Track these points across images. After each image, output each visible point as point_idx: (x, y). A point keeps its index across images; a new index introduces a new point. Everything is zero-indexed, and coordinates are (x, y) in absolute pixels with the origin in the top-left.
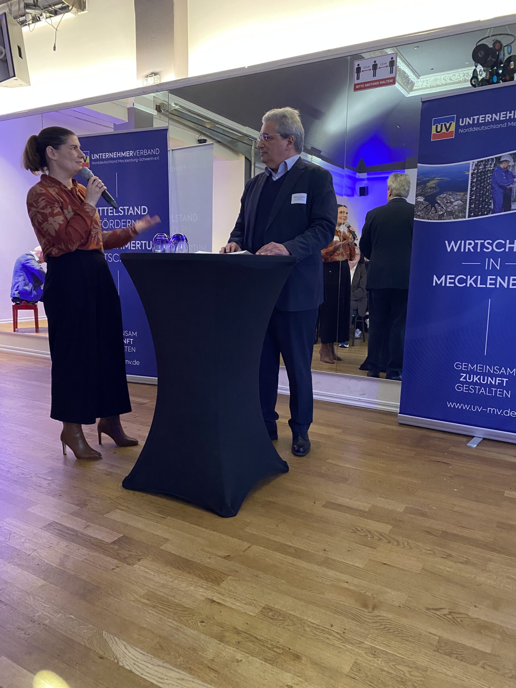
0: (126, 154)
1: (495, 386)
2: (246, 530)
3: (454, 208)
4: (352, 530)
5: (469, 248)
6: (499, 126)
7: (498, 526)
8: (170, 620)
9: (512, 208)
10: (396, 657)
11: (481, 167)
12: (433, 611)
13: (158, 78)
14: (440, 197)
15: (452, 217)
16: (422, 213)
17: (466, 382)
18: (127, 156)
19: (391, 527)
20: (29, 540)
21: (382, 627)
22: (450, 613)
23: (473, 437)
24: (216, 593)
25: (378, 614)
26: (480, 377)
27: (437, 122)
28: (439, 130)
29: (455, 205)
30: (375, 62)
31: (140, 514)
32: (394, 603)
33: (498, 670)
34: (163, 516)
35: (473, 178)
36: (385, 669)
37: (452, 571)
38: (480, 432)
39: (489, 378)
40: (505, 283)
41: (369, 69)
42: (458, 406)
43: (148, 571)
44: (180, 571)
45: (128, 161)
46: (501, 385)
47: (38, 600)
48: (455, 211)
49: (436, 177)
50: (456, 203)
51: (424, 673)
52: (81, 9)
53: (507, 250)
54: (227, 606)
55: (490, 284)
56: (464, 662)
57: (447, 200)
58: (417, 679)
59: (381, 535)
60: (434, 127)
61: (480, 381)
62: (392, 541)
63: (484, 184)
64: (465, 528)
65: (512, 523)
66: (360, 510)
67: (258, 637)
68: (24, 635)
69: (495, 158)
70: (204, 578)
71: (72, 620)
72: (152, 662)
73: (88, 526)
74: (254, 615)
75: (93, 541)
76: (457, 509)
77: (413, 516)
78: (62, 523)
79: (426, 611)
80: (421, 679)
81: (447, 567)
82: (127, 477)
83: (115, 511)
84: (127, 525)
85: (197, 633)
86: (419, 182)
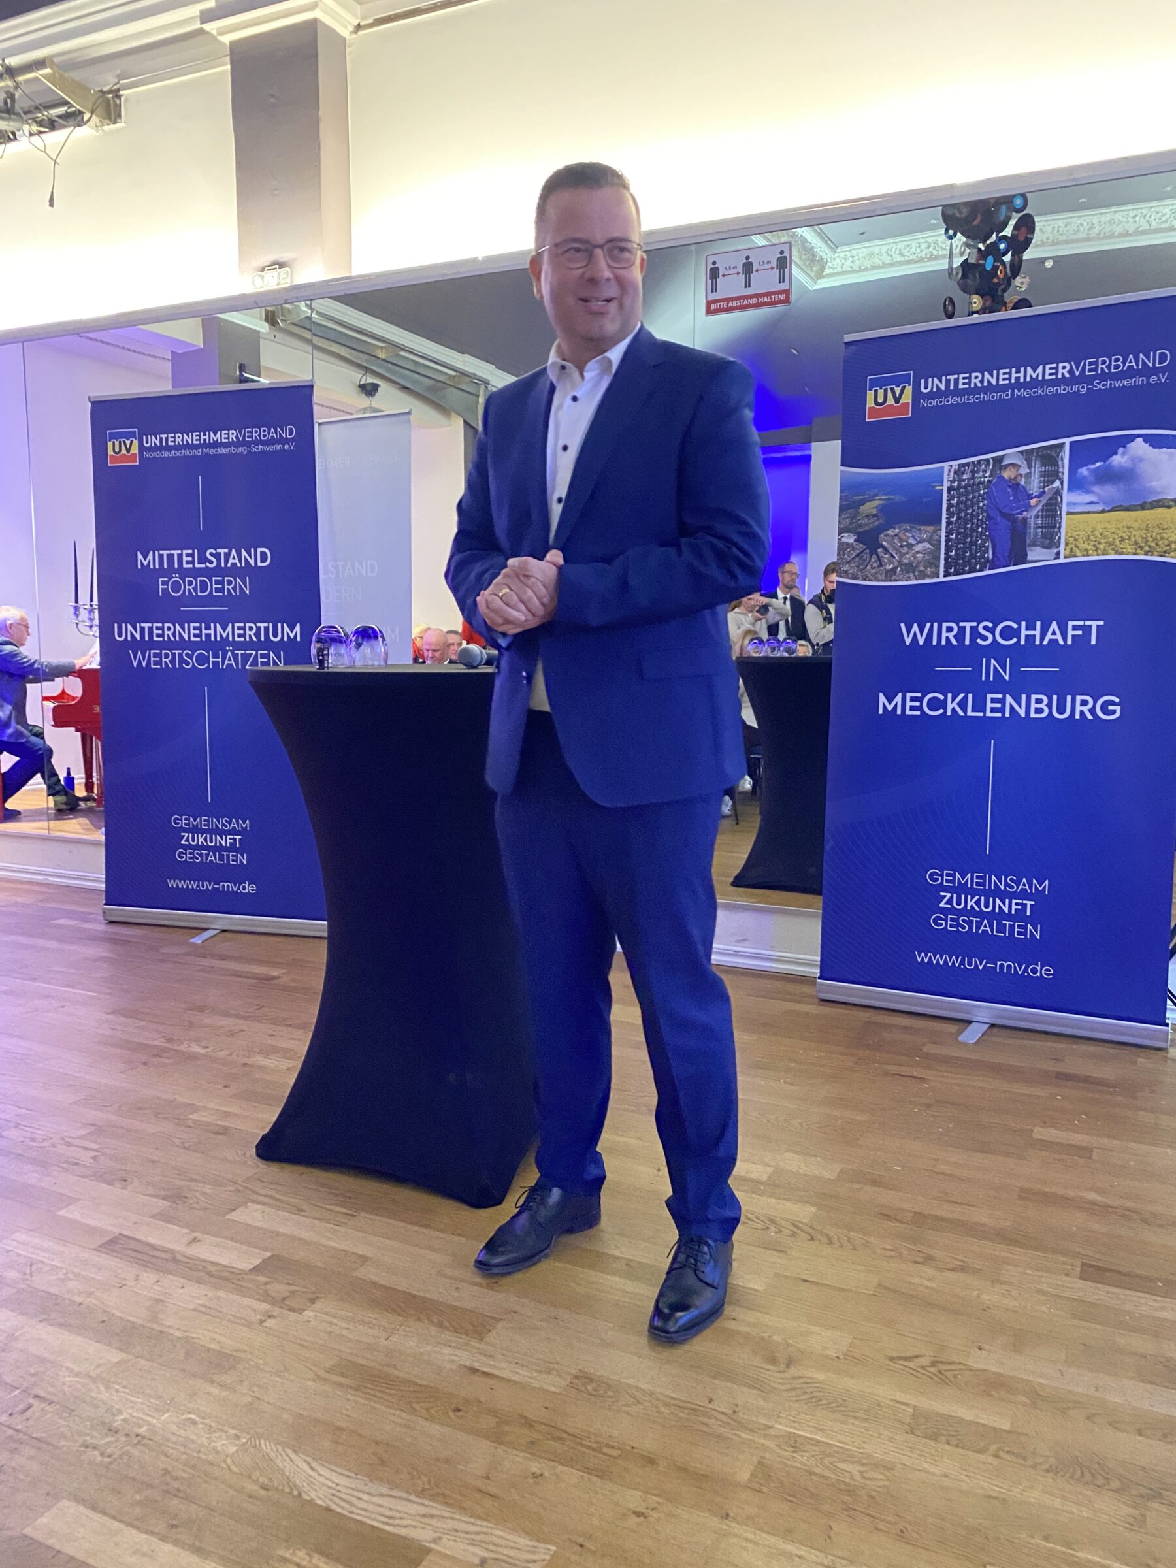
0: (222, 436)
1: (1009, 917)
3: (915, 558)
5: (947, 638)
6: (997, 396)
7: (1020, 1197)
8: (394, 1411)
9: (1029, 558)
10: (836, 1449)
11: (965, 477)
12: (902, 1362)
13: (287, 273)
14: (886, 535)
15: (911, 575)
16: (852, 568)
17: (952, 911)
18: (223, 440)
19: (813, 1209)
20: (73, 1272)
21: (807, 1396)
22: (933, 1364)
23: (970, 1022)
24: (478, 1355)
25: (798, 1374)
26: (979, 900)
27: (876, 384)
28: (880, 400)
29: (918, 552)
30: (748, 258)
31: (301, 1210)
32: (828, 1352)
33: (1025, 1459)
34: (350, 1212)
35: (950, 500)
36: (817, 1470)
37: (934, 1286)
38: (984, 1012)
39: (998, 901)
40: (1020, 707)
41: (735, 271)
42: (939, 959)
43: (335, 1321)
44: (401, 1318)
45: (225, 451)
46: (1020, 915)
47: (117, 1391)
48: (918, 563)
49: (876, 495)
50: (919, 548)
51: (889, 1474)
52: (110, 119)
53: (1023, 642)
54: (503, 1378)
55: (993, 710)
56: (963, 1448)
57: (901, 540)
58: (875, 1483)
59: (797, 1227)
60: (870, 395)
61: (979, 906)
62: (818, 1236)
63: (973, 511)
64: (957, 1203)
65: (1047, 1190)
66: (751, 1180)
67: (571, 1431)
68: (99, 1458)
69: (993, 458)
70: (452, 1329)
71: (194, 1422)
72: (366, 1489)
73: (195, 1240)
74: (558, 1391)
75: (211, 1268)
76: (942, 1167)
77: (856, 1186)
78: (138, 1237)
79: (891, 1363)
80: (881, 1483)
81: (925, 1279)
82: (264, 1138)
83: (247, 1207)
84: (278, 1234)
85: (449, 1430)
86: (844, 503)
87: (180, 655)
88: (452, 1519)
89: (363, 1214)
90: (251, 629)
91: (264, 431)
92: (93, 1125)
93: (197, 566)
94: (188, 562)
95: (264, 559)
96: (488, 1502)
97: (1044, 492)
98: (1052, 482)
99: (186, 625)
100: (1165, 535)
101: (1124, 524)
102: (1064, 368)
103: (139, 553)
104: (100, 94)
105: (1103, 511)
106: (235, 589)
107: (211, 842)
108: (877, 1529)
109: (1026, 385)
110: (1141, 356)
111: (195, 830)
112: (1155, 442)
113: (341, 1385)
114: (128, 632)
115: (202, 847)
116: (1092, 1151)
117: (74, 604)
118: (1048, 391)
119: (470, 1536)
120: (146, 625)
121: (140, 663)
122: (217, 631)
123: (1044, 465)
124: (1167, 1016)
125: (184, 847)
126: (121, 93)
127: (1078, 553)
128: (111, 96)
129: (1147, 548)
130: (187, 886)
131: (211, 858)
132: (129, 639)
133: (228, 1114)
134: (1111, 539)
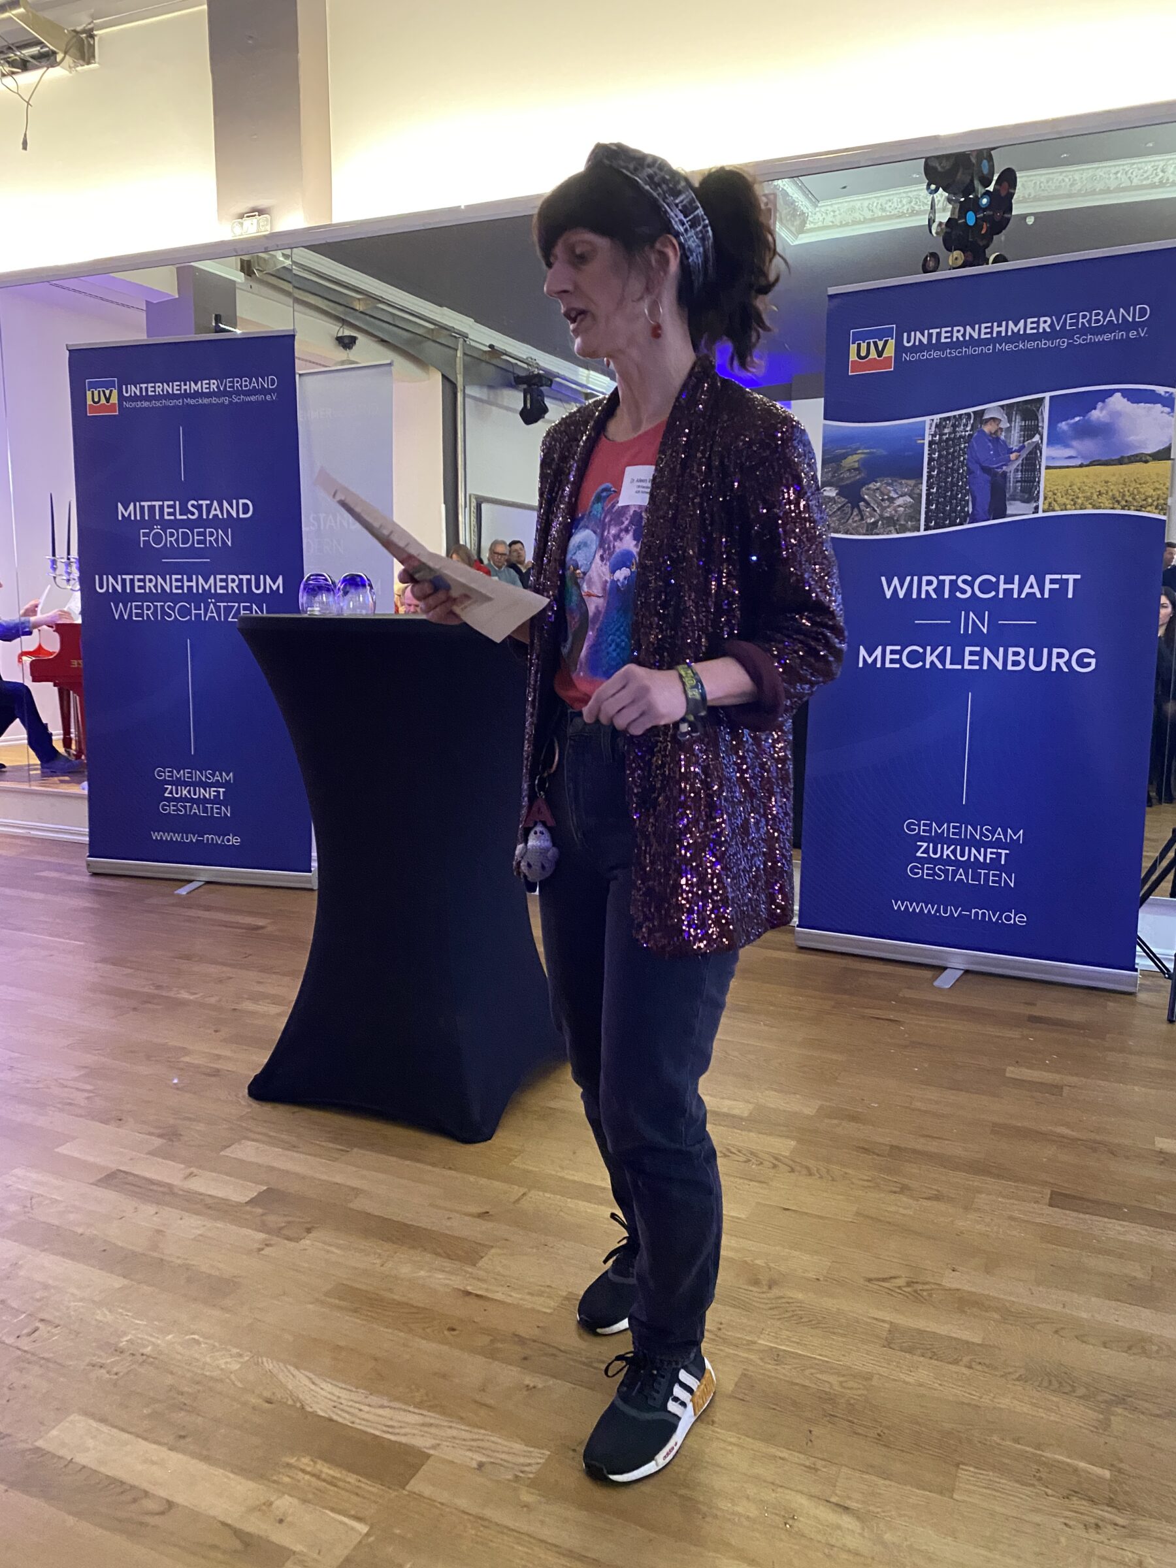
0: (202, 386)
1: (984, 865)
2: (513, 1163)
3: (896, 511)
5: (927, 592)
6: (978, 350)
7: (992, 1132)
8: (390, 1331)
9: (1009, 512)
10: (817, 1362)
11: (946, 431)
12: (878, 1283)
13: (267, 220)
14: (868, 489)
15: (892, 528)
16: (833, 521)
17: (929, 860)
18: (204, 390)
19: (793, 1143)
20: (73, 1205)
21: (788, 1315)
22: (909, 1284)
23: (945, 968)
24: (470, 1279)
25: (780, 1295)
26: (955, 849)
27: (858, 337)
28: (863, 354)
29: (899, 506)
31: (294, 1146)
32: (808, 1274)
33: (996, 1369)
34: (343, 1148)
35: (931, 453)
36: (798, 1381)
37: (911, 1213)
38: (958, 958)
39: (973, 851)
40: (998, 660)
42: (914, 907)
43: (333, 1249)
44: (395, 1246)
45: (206, 401)
46: (995, 863)
47: (121, 1314)
48: (900, 516)
49: (859, 449)
50: (900, 501)
51: (866, 1383)
52: (84, 60)
53: (1001, 596)
54: (496, 1300)
55: (971, 663)
56: (937, 1360)
57: (882, 494)
58: (855, 1392)
59: (776, 1159)
60: (853, 348)
61: (955, 856)
62: (798, 1168)
64: (933, 1138)
65: (1019, 1124)
66: (734, 1116)
67: (563, 1348)
68: (108, 1376)
69: (974, 412)
70: (445, 1255)
71: (198, 1342)
72: (368, 1401)
73: (191, 1174)
74: (548, 1311)
75: (209, 1201)
76: (918, 1105)
77: (835, 1121)
78: (136, 1173)
79: (867, 1283)
80: (860, 1392)
81: (901, 1207)
82: (257, 1077)
83: (241, 1144)
84: (272, 1169)
85: (445, 1348)
86: (826, 457)
87: (162, 607)
88: (450, 1427)
89: (355, 1150)
90: (233, 581)
91: (246, 381)
92: (86, 1067)
93: (179, 517)
94: (169, 514)
95: (246, 511)
96: (483, 1412)
97: (1023, 447)
98: (1033, 436)
99: (168, 577)
100: (1141, 490)
101: (1102, 479)
102: (1045, 322)
103: (119, 504)
104: (74, 34)
105: (1081, 466)
106: (216, 540)
107: (195, 794)
108: (856, 1434)
109: (1008, 340)
110: (1122, 310)
111: (178, 783)
112: (1134, 397)
113: (340, 1308)
114: (110, 583)
115: (186, 800)
116: (1062, 1088)
117: (51, 557)
118: (1030, 345)
119: (468, 1443)
120: (128, 577)
121: (121, 615)
122: (199, 584)
123: (1024, 419)
124: (1137, 961)
125: (167, 799)
126: (95, 32)
127: (1057, 508)
128: (84, 35)
129: (1124, 503)
130: (171, 838)
131: (195, 810)
132: (110, 591)
133: (219, 1057)
134: (1089, 494)
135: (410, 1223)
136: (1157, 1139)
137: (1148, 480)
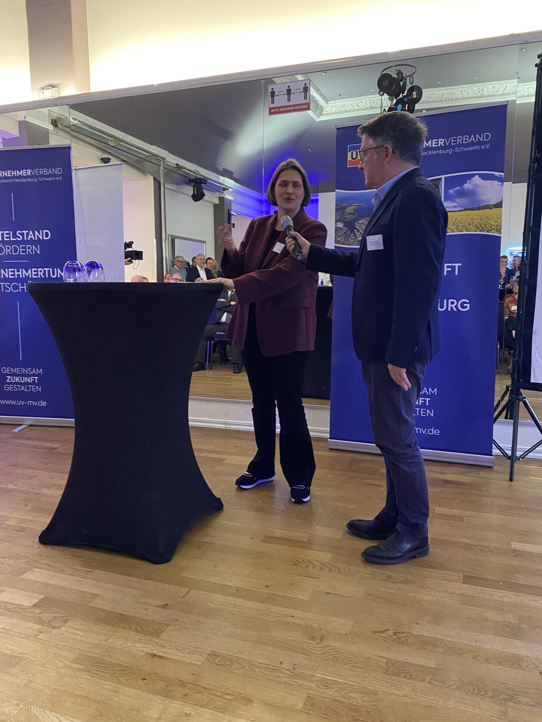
0: (23, 173)
2: (182, 574)
4: (293, 562)
8: (108, 683)
10: (348, 685)
12: (379, 634)
13: (57, 91)
14: (358, 223)
16: (342, 239)
18: (24, 175)
19: (331, 555)
21: (331, 657)
22: (395, 634)
24: (156, 646)
25: (327, 644)
27: (352, 149)
28: (354, 157)
30: (289, 87)
31: (63, 571)
32: (341, 631)
33: (444, 683)
34: (88, 570)
36: (339, 699)
37: (393, 592)
41: (283, 93)
43: (78, 632)
44: (114, 628)
45: (25, 180)
46: (423, 405)
49: (353, 203)
51: (375, 697)
54: (169, 658)
56: (412, 680)
58: (370, 703)
59: (323, 565)
60: (349, 154)
62: (333, 569)
65: (444, 539)
66: (300, 541)
67: (206, 686)
70: (142, 632)
74: (199, 664)
75: (10, 606)
79: (373, 635)
80: (373, 703)
81: (387, 588)
82: (44, 532)
83: (32, 571)
84: (48, 585)
85: (139, 692)
86: (337, 207)
87: (4, 285)
89: (96, 571)
90: (41, 271)
91: (46, 170)
93: (12, 239)
94: (7, 238)
95: (47, 236)
99: (7, 270)
100: (489, 222)
101: (470, 217)
102: (441, 141)
105: (460, 211)
106: (32, 251)
107: (22, 380)
110: (477, 135)
111: (14, 375)
112: (484, 177)
113: (80, 670)
115: (18, 383)
116: (463, 518)
118: (434, 152)
122: (23, 273)
124: (493, 451)
125: (8, 383)
129: (481, 228)
130: (11, 403)
131: (23, 388)
133: (25, 520)
134: (464, 224)
135: (124, 613)
136: (512, 543)
137: (492, 217)
